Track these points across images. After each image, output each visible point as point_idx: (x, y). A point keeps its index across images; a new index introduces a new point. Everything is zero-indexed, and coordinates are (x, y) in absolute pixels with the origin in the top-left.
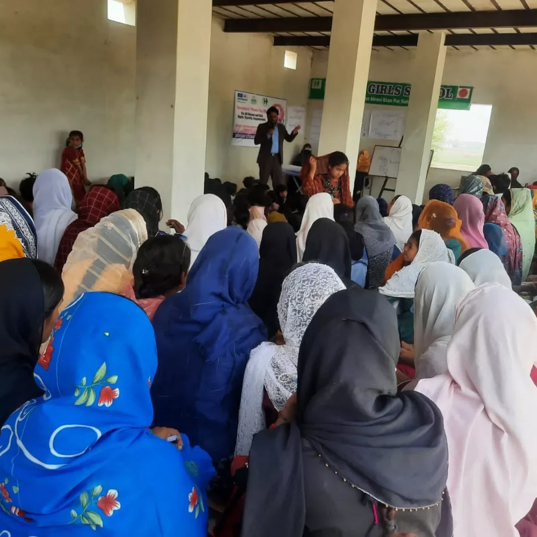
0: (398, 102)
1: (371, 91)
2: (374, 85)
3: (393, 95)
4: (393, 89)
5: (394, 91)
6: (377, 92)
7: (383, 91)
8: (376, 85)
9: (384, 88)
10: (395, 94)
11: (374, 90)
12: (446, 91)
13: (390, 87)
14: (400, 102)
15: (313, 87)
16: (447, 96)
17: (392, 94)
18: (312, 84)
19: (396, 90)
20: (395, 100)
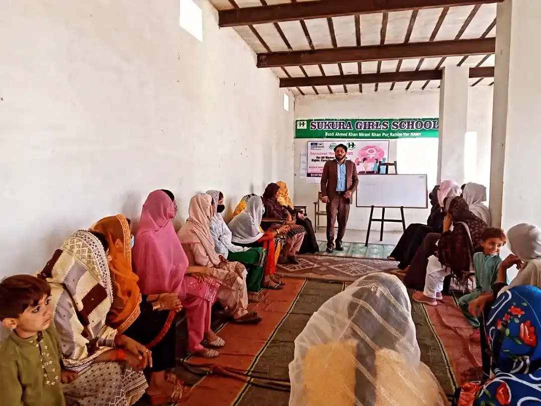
0: (387, 135)
1: (359, 127)
2: (361, 123)
3: (382, 129)
4: (380, 124)
5: (382, 126)
6: (365, 128)
7: (371, 127)
8: (363, 122)
9: (371, 124)
10: (383, 128)
11: (361, 127)
12: (433, 123)
13: (377, 123)
14: (389, 135)
15: (298, 128)
16: (434, 127)
17: (380, 129)
18: (296, 126)
19: (384, 125)
20: (384, 134)
